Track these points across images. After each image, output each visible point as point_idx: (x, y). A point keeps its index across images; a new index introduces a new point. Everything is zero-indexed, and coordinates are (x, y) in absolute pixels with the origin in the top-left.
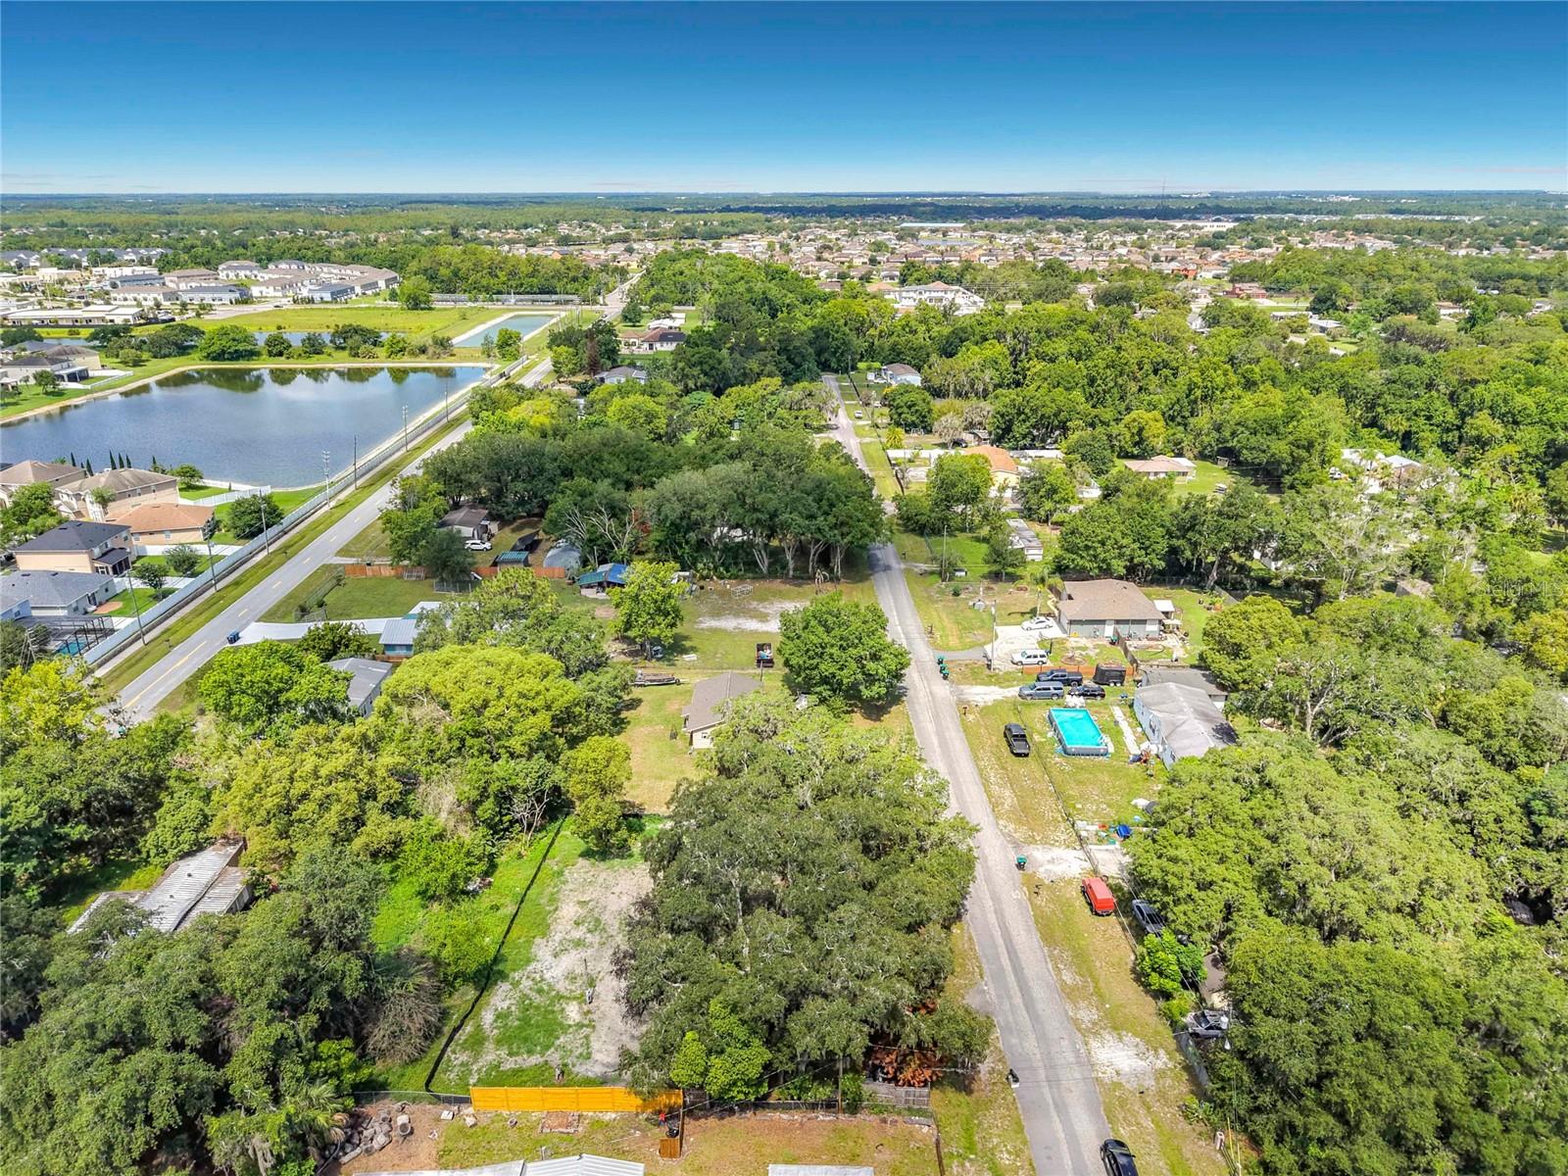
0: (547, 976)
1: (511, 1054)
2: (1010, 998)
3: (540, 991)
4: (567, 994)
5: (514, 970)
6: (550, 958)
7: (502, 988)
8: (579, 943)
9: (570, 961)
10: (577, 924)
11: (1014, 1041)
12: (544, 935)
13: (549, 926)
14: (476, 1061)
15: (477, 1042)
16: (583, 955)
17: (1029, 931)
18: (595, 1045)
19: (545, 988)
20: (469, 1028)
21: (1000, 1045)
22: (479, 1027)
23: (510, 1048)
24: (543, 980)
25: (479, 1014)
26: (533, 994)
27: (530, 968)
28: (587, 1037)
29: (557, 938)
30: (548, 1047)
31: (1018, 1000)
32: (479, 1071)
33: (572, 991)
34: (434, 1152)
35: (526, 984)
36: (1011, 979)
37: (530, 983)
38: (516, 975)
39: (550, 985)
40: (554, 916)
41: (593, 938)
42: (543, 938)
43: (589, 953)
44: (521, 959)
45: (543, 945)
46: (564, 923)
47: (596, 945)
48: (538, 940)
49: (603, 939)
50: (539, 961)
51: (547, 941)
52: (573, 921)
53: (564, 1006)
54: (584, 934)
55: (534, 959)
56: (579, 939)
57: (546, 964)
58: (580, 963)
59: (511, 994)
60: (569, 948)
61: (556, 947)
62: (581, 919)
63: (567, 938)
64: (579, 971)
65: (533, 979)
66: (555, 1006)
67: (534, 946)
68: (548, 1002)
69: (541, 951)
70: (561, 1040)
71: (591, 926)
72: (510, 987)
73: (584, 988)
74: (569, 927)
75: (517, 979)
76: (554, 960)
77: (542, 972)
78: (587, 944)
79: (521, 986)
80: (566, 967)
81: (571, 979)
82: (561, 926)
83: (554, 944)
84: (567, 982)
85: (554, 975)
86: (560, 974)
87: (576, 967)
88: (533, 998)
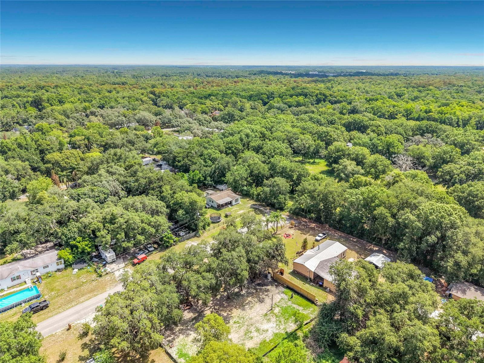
0: (275, 325)
1: (299, 310)
3: (280, 322)
4: (274, 316)
5: (282, 334)
6: (270, 331)
7: (289, 330)
8: (258, 330)
9: (265, 326)
10: (252, 338)
13: (260, 344)
14: (309, 313)
16: (260, 325)
18: (278, 300)
19: (278, 322)
24: (277, 325)
26: (283, 323)
27: (277, 331)
28: (279, 302)
29: (262, 336)
30: (289, 306)
32: (309, 310)
33: (272, 316)
35: (282, 327)
37: (281, 326)
38: (283, 332)
39: (276, 322)
40: (256, 346)
41: (253, 329)
42: (266, 340)
43: (258, 325)
44: (277, 336)
45: (268, 337)
46: (255, 341)
47: (254, 326)
48: (268, 340)
49: (250, 326)
50: (273, 332)
51: (265, 338)
52: (252, 340)
53: (278, 313)
54: (253, 333)
55: (274, 334)
56: (256, 332)
57: (272, 330)
58: (263, 323)
59: (288, 327)
60: (262, 331)
61: (265, 333)
62: (249, 339)
63: (259, 335)
64: (265, 321)
65: (279, 327)
66: (280, 315)
67: (270, 339)
68: (281, 317)
69: (270, 335)
70: (285, 306)
71: (249, 334)
72: (287, 329)
73: (269, 315)
74: (255, 338)
75: (283, 330)
76: (269, 329)
77: (275, 328)
78: (256, 328)
79: (284, 327)
80: (268, 324)
81: (269, 320)
82: (257, 340)
83: (265, 335)
84: (271, 320)
85: (273, 324)
86: (271, 324)
87: (265, 323)
88: (283, 321)
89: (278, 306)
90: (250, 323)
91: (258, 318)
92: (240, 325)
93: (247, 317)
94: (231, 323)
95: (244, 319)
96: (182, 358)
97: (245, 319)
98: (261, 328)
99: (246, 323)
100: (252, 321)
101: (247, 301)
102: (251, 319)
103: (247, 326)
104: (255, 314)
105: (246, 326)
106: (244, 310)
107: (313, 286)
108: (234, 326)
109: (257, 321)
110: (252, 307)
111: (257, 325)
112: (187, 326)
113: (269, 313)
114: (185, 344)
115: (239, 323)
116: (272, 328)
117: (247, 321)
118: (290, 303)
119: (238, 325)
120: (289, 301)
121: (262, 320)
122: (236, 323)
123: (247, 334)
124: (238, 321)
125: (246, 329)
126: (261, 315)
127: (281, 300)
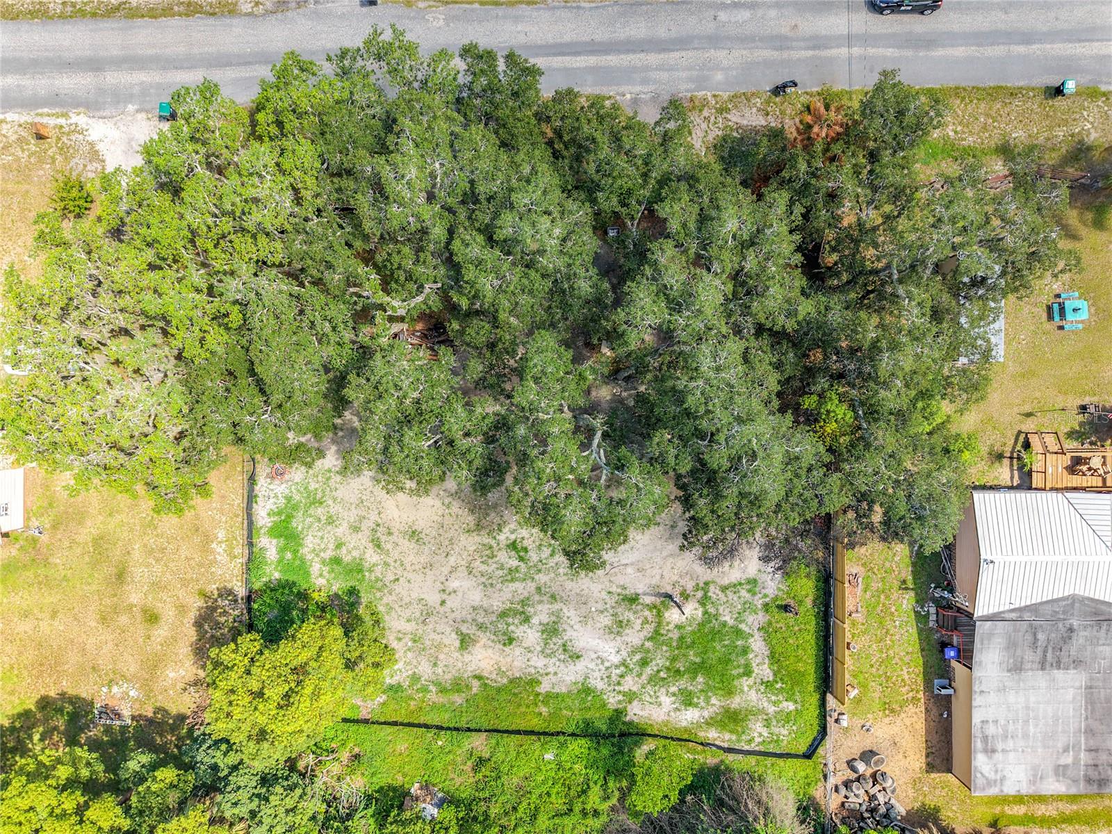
0: (616, 659)
1: (748, 673)
2: (647, 68)
3: (644, 663)
4: (650, 628)
5: (604, 705)
6: (580, 666)
7: (637, 713)
8: (551, 630)
9: (585, 638)
10: (511, 640)
11: (719, 76)
12: (534, 682)
13: (512, 681)
14: (763, 711)
15: (732, 719)
16: (575, 620)
17: (517, 19)
18: (735, 575)
19: (638, 657)
20: (712, 734)
21: (725, 96)
22: (710, 723)
23: (740, 676)
24: (624, 663)
25: (686, 730)
26: (648, 671)
27: (600, 685)
28: (724, 589)
29: (541, 662)
30: (738, 632)
31: (653, 59)
32: (775, 703)
33: (646, 621)
34: (887, 720)
35: (630, 684)
36: (612, 60)
37: (628, 678)
38: (613, 701)
39: (633, 653)
40: (494, 676)
41: (541, 614)
42: (539, 683)
43: (572, 613)
44: (583, 701)
45: (554, 679)
46: (509, 659)
47: (556, 606)
48: (544, 688)
49: (545, 598)
50: (587, 677)
51: (547, 674)
52: (505, 649)
53: (671, 627)
54: (531, 628)
55: (583, 684)
56: (543, 632)
57: (592, 666)
58: (590, 622)
59: (648, 698)
60: (560, 642)
61: (559, 660)
62: (501, 637)
63: (540, 649)
64: (606, 620)
65: (622, 676)
66: (671, 638)
67: (557, 690)
68: (664, 648)
69: (567, 678)
70: (727, 618)
71: (516, 621)
72: (635, 703)
73: (640, 607)
74: (518, 651)
75: (621, 697)
76: (585, 656)
77: (607, 668)
78: (553, 618)
79: (634, 689)
80: (599, 638)
81: (622, 627)
82: (515, 663)
83: (552, 664)
84: (627, 631)
85: (613, 651)
86: (612, 644)
87: (598, 625)
88: (655, 669)
89: (704, 601)
90: (555, 588)
91: (596, 589)
92: (517, 570)
94: (502, 537)
95: (553, 554)
96: (274, 541)
98: (570, 632)
99: (542, 578)
100: (569, 585)
102: (572, 574)
103: (539, 589)
105: (531, 586)
107: (921, 618)
108: (503, 556)
109: (582, 600)
111: (570, 613)
113: (648, 600)
114: (318, 497)
115: (521, 559)
116: (599, 661)
117: (553, 575)
118: (756, 623)
119: (514, 563)
120: (759, 612)
121: (600, 606)
122: (517, 552)
123: (508, 616)
124: (526, 550)
125: (522, 597)
126: (614, 589)
127: (740, 584)
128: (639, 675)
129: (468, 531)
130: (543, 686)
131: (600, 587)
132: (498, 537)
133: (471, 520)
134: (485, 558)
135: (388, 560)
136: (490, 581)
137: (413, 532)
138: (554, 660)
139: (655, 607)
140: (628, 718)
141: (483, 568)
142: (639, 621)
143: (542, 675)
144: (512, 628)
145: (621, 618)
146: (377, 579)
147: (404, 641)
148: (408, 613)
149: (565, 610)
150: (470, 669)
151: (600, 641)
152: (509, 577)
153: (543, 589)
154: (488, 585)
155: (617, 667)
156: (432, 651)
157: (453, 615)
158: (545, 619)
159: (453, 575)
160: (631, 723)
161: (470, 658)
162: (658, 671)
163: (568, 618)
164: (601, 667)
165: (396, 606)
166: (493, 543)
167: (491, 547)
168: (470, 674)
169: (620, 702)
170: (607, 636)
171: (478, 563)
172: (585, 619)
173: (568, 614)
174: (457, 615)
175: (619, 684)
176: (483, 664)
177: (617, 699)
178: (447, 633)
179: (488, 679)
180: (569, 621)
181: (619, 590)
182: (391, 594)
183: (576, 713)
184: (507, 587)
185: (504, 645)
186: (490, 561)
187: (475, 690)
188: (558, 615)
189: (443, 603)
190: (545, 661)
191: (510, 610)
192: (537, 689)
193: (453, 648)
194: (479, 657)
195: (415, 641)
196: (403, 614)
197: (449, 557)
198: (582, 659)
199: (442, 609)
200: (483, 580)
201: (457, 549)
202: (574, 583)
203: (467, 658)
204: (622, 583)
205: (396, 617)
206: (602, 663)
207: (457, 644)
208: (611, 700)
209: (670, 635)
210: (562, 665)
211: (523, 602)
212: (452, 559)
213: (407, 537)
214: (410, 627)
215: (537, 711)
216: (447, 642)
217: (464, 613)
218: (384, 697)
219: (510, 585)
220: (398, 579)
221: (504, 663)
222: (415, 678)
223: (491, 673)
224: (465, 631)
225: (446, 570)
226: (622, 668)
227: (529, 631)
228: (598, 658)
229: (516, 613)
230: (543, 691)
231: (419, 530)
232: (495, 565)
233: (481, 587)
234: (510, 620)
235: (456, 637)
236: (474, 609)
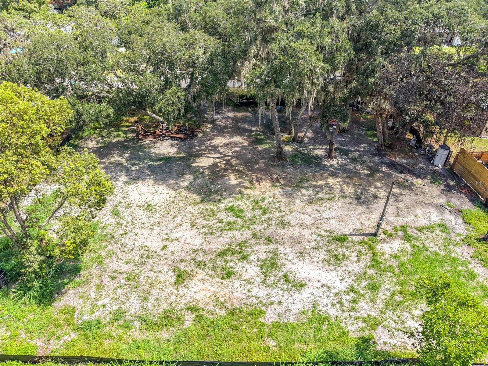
0: (343, 286)
3: (374, 288)
4: (367, 259)
5: (344, 334)
6: (306, 294)
7: (387, 341)
8: (270, 265)
9: (305, 269)
10: (229, 275)
12: (256, 312)
13: (231, 313)
16: (291, 256)
18: (423, 222)
19: (365, 283)
24: (352, 289)
26: (381, 297)
27: (333, 312)
28: (420, 230)
29: (262, 292)
33: (360, 253)
35: (364, 308)
37: (362, 304)
39: (358, 280)
40: (210, 308)
41: (259, 252)
42: (262, 313)
43: (288, 250)
44: (318, 330)
45: (279, 309)
46: (228, 291)
47: (272, 246)
48: (269, 317)
49: (261, 241)
50: (315, 305)
51: (270, 304)
52: (223, 281)
53: (386, 256)
54: (250, 264)
55: (313, 311)
56: (261, 266)
57: (318, 293)
58: (307, 257)
59: (393, 325)
60: (281, 274)
61: (282, 290)
62: (219, 272)
63: (260, 280)
64: (322, 255)
65: (354, 302)
66: (391, 266)
67: (284, 320)
68: (389, 274)
69: (294, 307)
70: (436, 249)
71: (235, 259)
72: (380, 329)
73: (350, 244)
74: (237, 284)
75: (360, 324)
76: (309, 285)
77: (336, 295)
78: (271, 255)
79: (373, 314)
80: (319, 269)
81: (339, 260)
82: (235, 294)
83: (275, 295)
84: (345, 262)
85: (338, 280)
86: (334, 273)
87: (316, 259)
88: (388, 293)
89: (407, 238)
91: (306, 233)
92: (234, 223)
93: (278, 214)
94: (222, 206)
95: (264, 213)
97: (268, 215)
98: (289, 267)
99: (258, 228)
100: (281, 231)
101: (321, 183)
102: (283, 224)
103: (254, 235)
104: (308, 220)
105: (247, 234)
106: (289, 195)
108: (222, 215)
109: (296, 241)
110: (321, 199)
111: (285, 250)
112: (134, 164)
113: (356, 239)
115: (238, 216)
116: (325, 289)
117: (266, 225)
118: (465, 253)
119: (232, 219)
120: (463, 245)
121: (313, 245)
122: (234, 212)
123: (226, 255)
124: (242, 211)
125: (239, 241)
126: (323, 233)
127: (432, 227)
128: (373, 301)
129: (195, 203)
130: (267, 316)
131: (310, 232)
132: (218, 205)
133: (197, 198)
134: (206, 217)
135: (121, 221)
136: (211, 231)
137: (149, 206)
138: (276, 290)
139: (365, 243)
140: (379, 348)
141: (205, 223)
142: (355, 254)
143: (265, 305)
144: (230, 264)
145: (336, 253)
146: (108, 233)
147: (117, 279)
148: (129, 256)
149: (281, 249)
150: (183, 301)
151: (321, 272)
152: (228, 228)
153: (258, 234)
154: (208, 233)
155: (346, 293)
156: (145, 287)
157: (172, 257)
158: (263, 256)
159: (177, 230)
160: (383, 353)
161: (185, 290)
162: (392, 296)
163: (285, 254)
164: (328, 293)
165: (119, 252)
166: (215, 208)
167: (212, 210)
168: (183, 306)
169: (361, 330)
170: (326, 267)
171: (201, 220)
172: (302, 255)
173: (283, 251)
174: (177, 257)
175: (353, 309)
176: (198, 297)
177: (356, 326)
178: (164, 272)
179: (203, 310)
180: (286, 257)
181: (328, 234)
182: (116, 243)
183: (311, 346)
184: (226, 234)
185: (223, 278)
186: (211, 218)
187: (187, 324)
188: (275, 253)
189: (164, 248)
190: (268, 291)
191: (228, 250)
192: (261, 320)
193: (167, 283)
194: (196, 289)
195: (128, 280)
196: (123, 258)
197: (176, 218)
198: (306, 287)
199: (162, 253)
200: (204, 230)
201: (183, 213)
202: (286, 230)
203: (182, 290)
204: (328, 229)
205: (115, 260)
206: (329, 290)
207: (173, 279)
208: (350, 328)
209: (389, 263)
210: (286, 295)
211: (240, 245)
212: (178, 220)
213: (142, 209)
214: (126, 268)
215: (263, 345)
216: (162, 278)
217: (183, 255)
218: (74, 336)
219: (229, 233)
220: (126, 234)
221: (223, 293)
222: (119, 314)
223: (207, 304)
224: (182, 267)
225: (171, 227)
226: (352, 294)
227: (248, 266)
228: (323, 286)
229: (233, 253)
230: (268, 323)
231: (155, 204)
232: (215, 220)
233: (203, 235)
234: (229, 258)
235: (173, 274)
236: (194, 251)
